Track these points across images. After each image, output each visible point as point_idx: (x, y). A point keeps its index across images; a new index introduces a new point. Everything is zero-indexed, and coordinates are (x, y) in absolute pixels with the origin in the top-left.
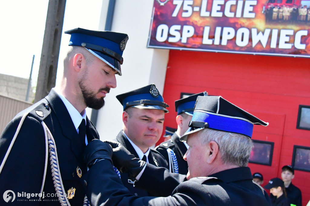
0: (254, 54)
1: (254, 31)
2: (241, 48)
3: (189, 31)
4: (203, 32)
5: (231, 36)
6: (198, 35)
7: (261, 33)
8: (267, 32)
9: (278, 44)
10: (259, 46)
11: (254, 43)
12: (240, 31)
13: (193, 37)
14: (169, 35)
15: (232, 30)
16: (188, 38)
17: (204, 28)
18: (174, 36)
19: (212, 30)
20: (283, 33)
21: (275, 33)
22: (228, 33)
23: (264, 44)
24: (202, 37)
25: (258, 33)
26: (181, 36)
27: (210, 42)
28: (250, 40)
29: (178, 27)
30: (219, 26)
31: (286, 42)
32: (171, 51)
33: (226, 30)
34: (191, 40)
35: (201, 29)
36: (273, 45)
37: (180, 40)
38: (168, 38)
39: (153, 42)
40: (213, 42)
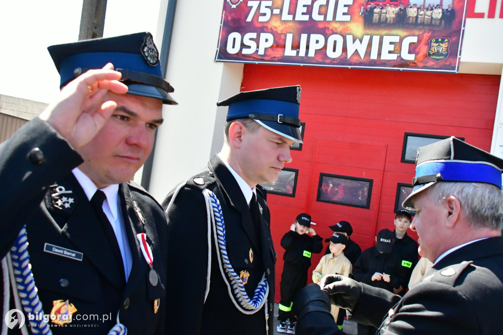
0: (350, 67)
1: (349, 39)
2: (333, 60)
3: (267, 40)
4: (285, 40)
5: (321, 45)
6: (279, 45)
7: (358, 41)
8: (366, 39)
9: (379, 54)
10: (355, 59)
11: (350, 53)
12: (331, 39)
13: (272, 47)
14: (243, 46)
15: (321, 38)
16: (266, 49)
17: (286, 36)
18: (249, 47)
19: (296, 38)
20: (387, 40)
21: (376, 40)
22: (317, 41)
23: (362, 54)
24: (284, 47)
25: (354, 41)
26: (258, 47)
27: (293, 53)
28: (345, 49)
29: (254, 35)
30: (304, 33)
31: (390, 52)
32: (246, 65)
33: (314, 37)
34: (270, 52)
35: (283, 37)
36: (374, 56)
37: (257, 51)
38: (241, 50)
39: (223, 55)
40: (298, 53)
